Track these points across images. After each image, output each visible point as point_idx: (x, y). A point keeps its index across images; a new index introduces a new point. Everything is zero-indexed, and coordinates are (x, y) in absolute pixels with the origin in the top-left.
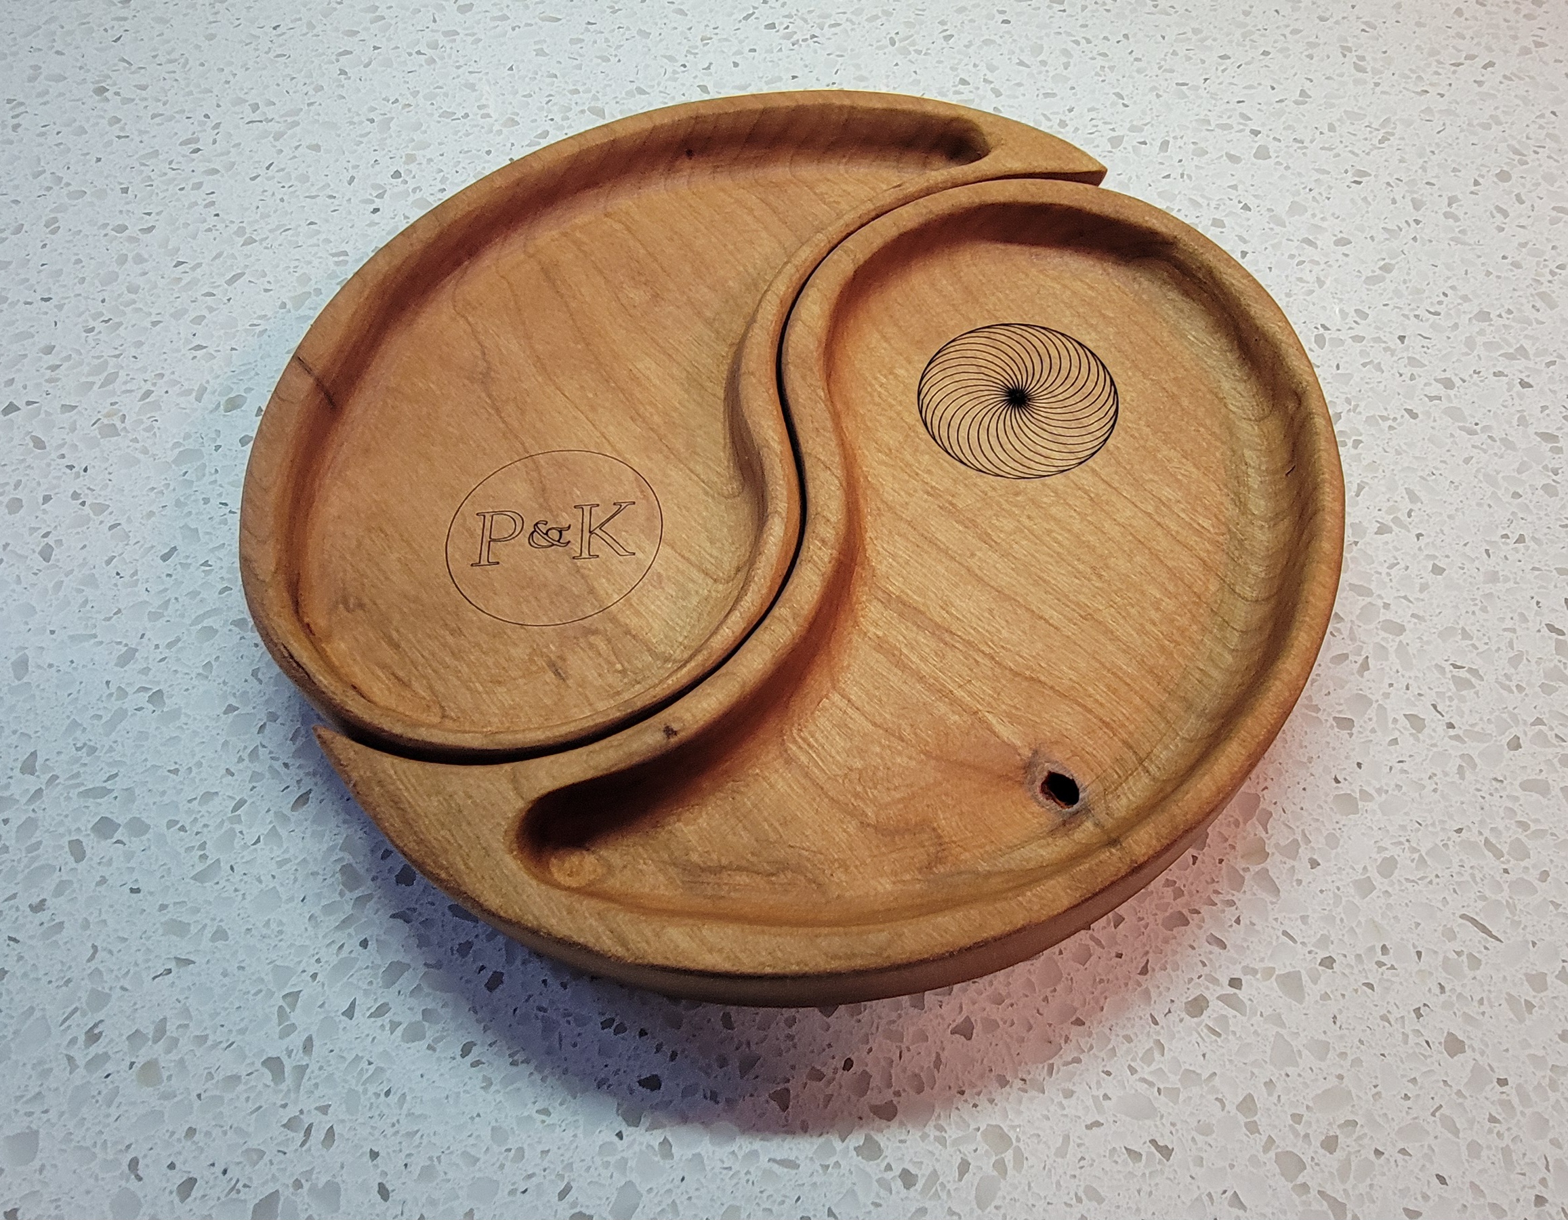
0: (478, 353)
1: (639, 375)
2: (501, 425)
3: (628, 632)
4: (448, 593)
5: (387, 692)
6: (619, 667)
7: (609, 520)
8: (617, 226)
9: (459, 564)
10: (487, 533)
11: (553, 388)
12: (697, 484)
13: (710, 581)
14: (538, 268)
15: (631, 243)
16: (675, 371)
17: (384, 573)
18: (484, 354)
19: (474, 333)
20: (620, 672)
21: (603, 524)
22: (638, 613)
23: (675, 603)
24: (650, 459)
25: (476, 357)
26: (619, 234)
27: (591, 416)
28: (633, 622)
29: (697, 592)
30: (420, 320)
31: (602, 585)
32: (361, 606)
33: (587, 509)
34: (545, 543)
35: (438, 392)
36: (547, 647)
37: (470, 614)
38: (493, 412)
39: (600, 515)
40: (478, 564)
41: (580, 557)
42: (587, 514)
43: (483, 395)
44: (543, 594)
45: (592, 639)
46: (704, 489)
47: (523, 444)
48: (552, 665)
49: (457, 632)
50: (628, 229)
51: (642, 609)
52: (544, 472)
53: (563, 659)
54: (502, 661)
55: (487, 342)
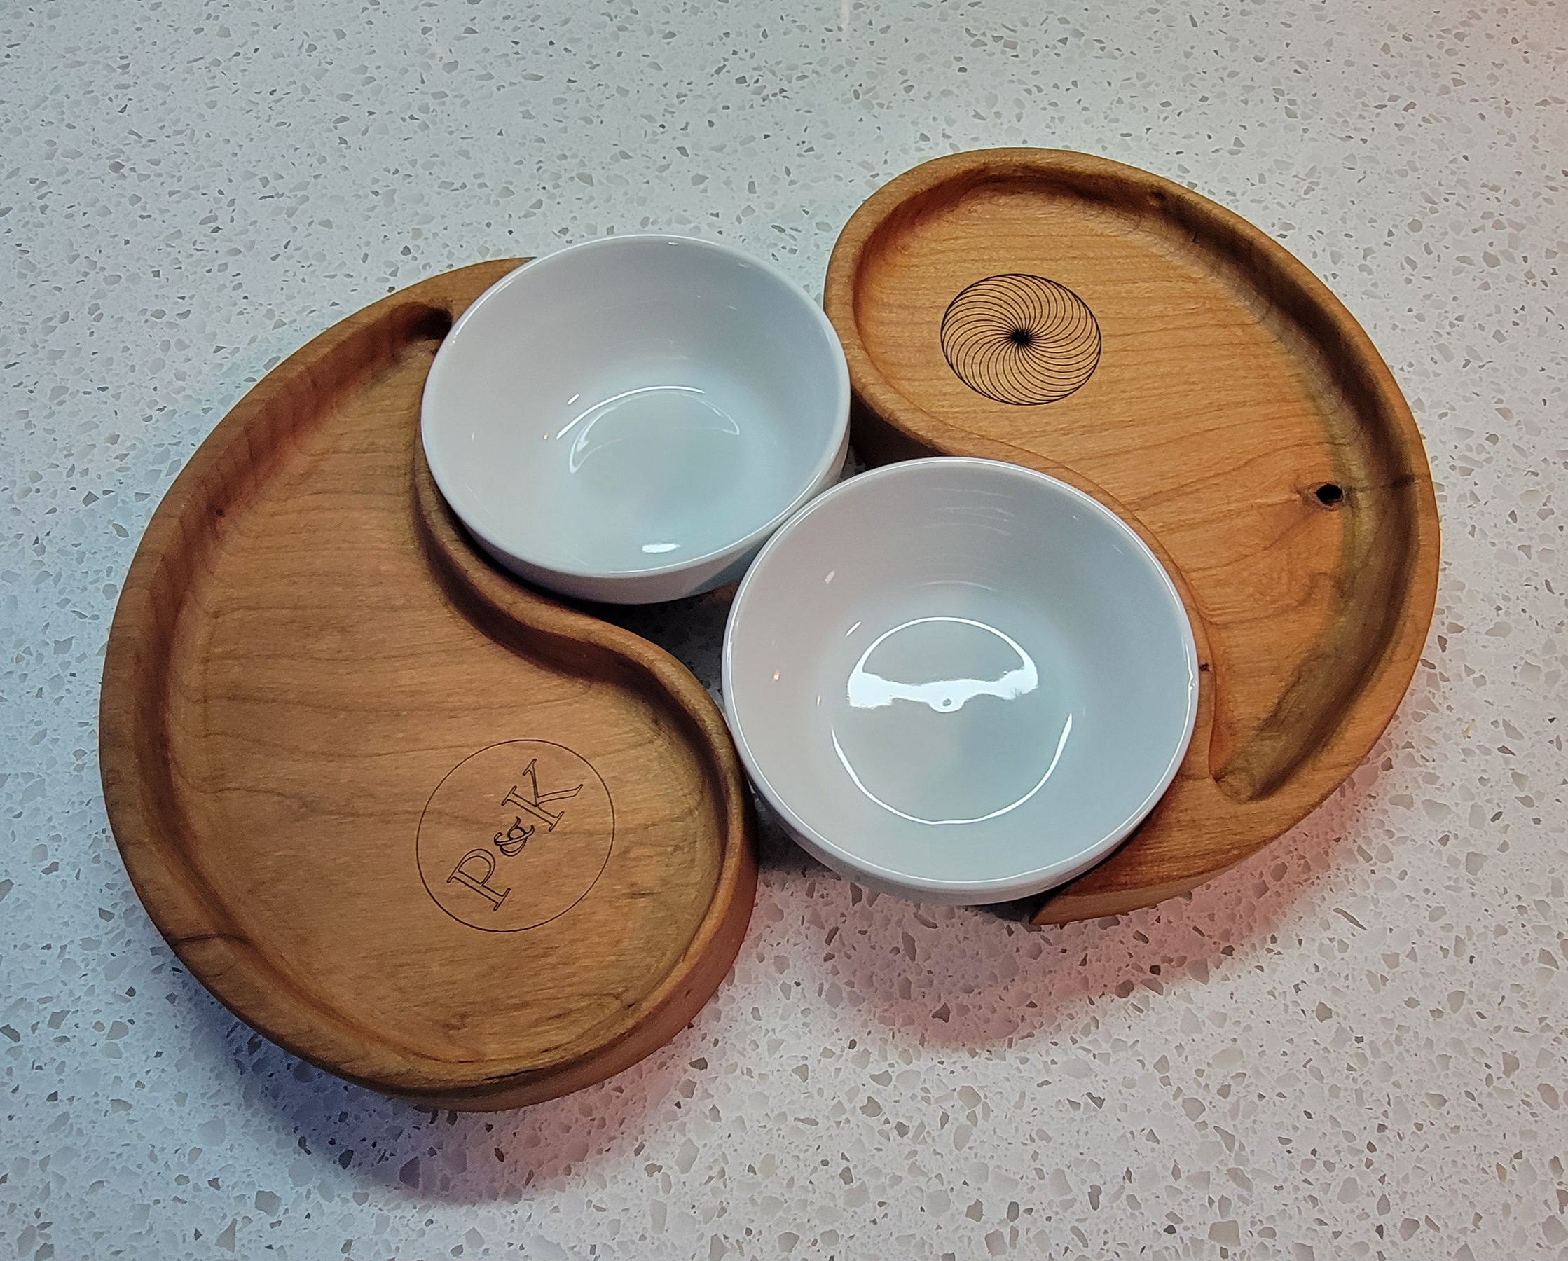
0: (276, 798)
1: (413, 688)
2: (371, 819)
3: (646, 827)
4: (507, 941)
5: (563, 1031)
6: (670, 849)
7: (535, 786)
8: (237, 615)
9: (487, 919)
10: (473, 884)
11: (366, 760)
12: (555, 706)
13: (648, 746)
14: (225, 702)
15: (268, 615)
16: (433, 660)
17: (445, 983)
18: (279, 794)
19: (250, 790)
20: (675, 851)
21: (536, 793)
22: (633, 811)
23: (647, 780)
24: (503, 725)
25: (279, 803)
26: (249, 619)
27: (422, 746)
28: (640, 819)
29: (649, 760)
30: (196, 827)
31: (590, 823)
32: (463, 1016)
33: (511, 797)
34: (519, 845)
35: (291, 853)
36: (615, 890)
37: (541, 933)
38: (350, 819)
39: (526, 790)
40: (498, 905)
41: (553, 826)
42: (516, 799)
43: (325, 818)
44: (565, 870)
45: (632, 855)
46: (565, 704)
47: (405, 813)
48: (633, 895)
49: (548, 952)
50: (248, 608)
51: (634, 807)
52: (447, 811)
53: (633, 885)
54: (600, 930)
55: (270, 785)
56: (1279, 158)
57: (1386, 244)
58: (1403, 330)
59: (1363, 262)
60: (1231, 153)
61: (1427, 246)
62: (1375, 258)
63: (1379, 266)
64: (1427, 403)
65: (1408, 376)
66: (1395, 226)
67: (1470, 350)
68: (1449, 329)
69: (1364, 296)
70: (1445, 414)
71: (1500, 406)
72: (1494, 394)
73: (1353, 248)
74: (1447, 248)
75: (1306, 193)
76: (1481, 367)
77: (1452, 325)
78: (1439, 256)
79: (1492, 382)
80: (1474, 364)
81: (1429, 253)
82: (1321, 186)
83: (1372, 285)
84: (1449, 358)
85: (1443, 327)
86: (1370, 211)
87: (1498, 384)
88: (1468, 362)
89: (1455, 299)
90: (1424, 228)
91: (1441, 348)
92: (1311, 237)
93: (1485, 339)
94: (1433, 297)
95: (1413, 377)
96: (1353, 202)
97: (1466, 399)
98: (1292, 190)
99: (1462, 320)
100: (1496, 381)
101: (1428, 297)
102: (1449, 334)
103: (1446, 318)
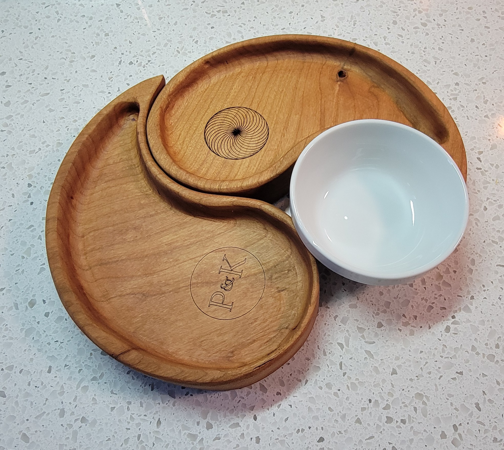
0: (132, 296)
2: (172, 293)
3: (275, 266)
4: (239, 321)
5: (271, 346)
7: (229, 264)
8: (92, 234)
9: (228, 315)
10: (218, 304)
11: (161, 272)
14: (99, 267)
17: (221, 342)
18: (133, 294)
19: (121, 296)
21: (230, 266)
24: (209, 245)
26: (97, 234)
31: (254, 271)
32: (232, 352)
33: (221, 270)
34: (230, 285)
35: (145, 314)
37: (250, 314)
38: (163, 295)
39: (226, 266)
40: (231, 309)
41: (240, 276)
42: (223, 270)
43: (154, 297)
44: (251, 290)
47: (183, 287)
49: (256, 320)
50: (95, 230)
52: (199, 282)
55: (128, 291)
56: (339, 17)
57: (389, 33)
58: (410, 60)
59: (385, 42)
60: (322, 21)
61: (402, 28)
62: (388, 39)
63: (391, 41)
64: (431, 81)
65: (420, 74)
66: (389, 25)
67: (434, 58)
68: (424, 53)
69: (392, 53)
70: (438, 82)
71: (453, 72)
72: (449, 69)
73: (379, 38)
74: (409, 26)
75: (354, 25)
76: (441, 62)
77: (424, 51)
78: (408, 30)
79: (446, 65)
80: (438, 62)
81: (404, 30)
82: (358, 21)
83: (392, 48)
84: (429, 63)
85: (422, 53)
86: (378, 23)
87: (449, 65)
88: (436, 62)
89: (420, 42)
90: (398, 22)
91: (425, 61)
92: (364, 40)
93: (437, 52)
94: (413, 44)
95: (422, 74)
96: (371, 23)
97: (442, 75)
98: (349, 26)
99: (426, 49)
100: (448, 64)
101: (411, 45)
102: (425, 55)
103: (421, 50)
